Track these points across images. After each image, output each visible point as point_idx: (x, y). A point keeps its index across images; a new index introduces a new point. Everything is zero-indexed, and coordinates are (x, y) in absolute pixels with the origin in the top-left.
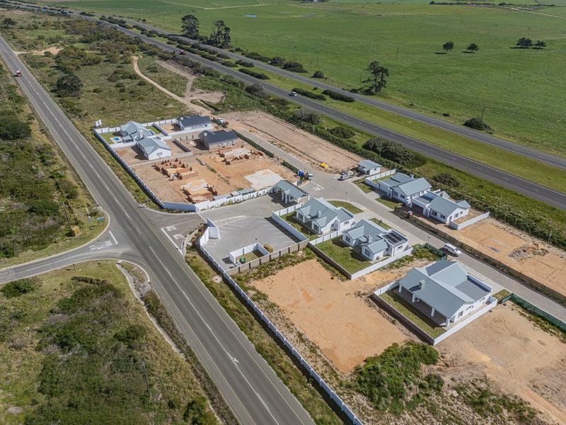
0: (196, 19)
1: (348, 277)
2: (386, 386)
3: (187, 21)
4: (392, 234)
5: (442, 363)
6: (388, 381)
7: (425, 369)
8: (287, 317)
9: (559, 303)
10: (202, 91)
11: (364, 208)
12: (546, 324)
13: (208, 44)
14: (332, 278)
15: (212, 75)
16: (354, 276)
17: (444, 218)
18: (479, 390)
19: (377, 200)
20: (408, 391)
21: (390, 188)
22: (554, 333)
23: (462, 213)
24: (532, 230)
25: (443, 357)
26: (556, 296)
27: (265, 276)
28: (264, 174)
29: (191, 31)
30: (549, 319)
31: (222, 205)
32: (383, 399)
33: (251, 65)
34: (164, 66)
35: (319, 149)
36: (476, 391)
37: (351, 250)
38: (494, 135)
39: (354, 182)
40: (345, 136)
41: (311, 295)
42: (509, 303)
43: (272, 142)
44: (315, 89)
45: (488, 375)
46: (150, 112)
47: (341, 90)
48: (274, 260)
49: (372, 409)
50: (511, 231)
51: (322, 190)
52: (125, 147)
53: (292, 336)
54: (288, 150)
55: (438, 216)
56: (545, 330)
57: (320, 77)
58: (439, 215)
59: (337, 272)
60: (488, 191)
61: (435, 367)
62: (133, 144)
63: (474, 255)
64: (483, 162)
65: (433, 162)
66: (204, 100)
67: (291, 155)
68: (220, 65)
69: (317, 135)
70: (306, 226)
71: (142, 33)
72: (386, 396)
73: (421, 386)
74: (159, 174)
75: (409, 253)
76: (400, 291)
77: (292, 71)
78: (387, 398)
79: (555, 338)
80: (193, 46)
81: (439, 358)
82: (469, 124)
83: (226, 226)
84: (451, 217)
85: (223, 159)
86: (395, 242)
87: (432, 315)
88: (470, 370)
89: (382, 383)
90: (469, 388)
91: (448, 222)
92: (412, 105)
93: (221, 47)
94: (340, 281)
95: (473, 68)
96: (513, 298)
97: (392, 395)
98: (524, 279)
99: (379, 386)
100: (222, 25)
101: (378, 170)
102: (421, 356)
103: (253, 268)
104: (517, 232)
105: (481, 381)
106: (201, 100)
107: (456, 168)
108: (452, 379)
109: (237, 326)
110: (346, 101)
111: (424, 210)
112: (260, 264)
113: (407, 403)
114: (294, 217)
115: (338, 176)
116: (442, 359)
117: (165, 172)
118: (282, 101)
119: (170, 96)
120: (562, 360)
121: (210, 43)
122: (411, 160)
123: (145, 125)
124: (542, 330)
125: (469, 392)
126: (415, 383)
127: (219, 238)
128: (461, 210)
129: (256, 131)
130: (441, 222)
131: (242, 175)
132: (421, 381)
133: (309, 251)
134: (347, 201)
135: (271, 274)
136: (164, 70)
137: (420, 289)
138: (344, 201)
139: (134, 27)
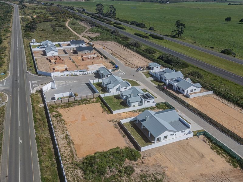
0: (103, 5)
1: (111, 113)
2: (96, 167)
3: (98, 6)
4: (146, 95)
5: (140, 161)
6: (98, 164)
7: (127, 162)
8: (66, 127)
9: (236, 141)
10: (90, 32)
11: (142, 84)
12: (221, 151)
13: (106, 16)
14: (103, 112)
15: (99, 27)
16: (115, 112)
17: (183, 91)
18: (156, 179)
19: (151, 81)
20: (108, 172)
21: (160, 75)
22: (224, 156)
23: (195, 89)
24: (236, 102)
25: (143, 158)
26: (235, 137)
27: (68, 107)
28: (98, 65)
29: (100, 11)
30: (224, 148)
31: (67, 75)
32: (91, 173)
33: (120, 24)
34: (79, 23)
35: (133, 58)
36: (153, 179)
37: (122, 101)
38: (236, 57)
39: (143, 72)
40: (150, 53)
41: (86, 118)
42: (202, 137)
43: (111, 54)
44: (146, 34)
45: (166, 172)
46: (60, 39)
47: (159, 35)
48: (77, 101)
49: (82, 178)
50: (223, 102)
51: (124, 75)
52: (40, 51)
53: (62, 136)
54: (117, 57)
55: (181, 91)
56: (219, 154)
57: (152, 30)
58: (181, 89)
59: (107, 109)
60: (218, 82)
61: (135, 163)
62: (44, 49)
63: (193, 111)
64: (222, 68)
65: (193, 67)
66: (89, 36)
67: (117, 59)
68: (105, 24)
69: (136, 52)
70: (104, 88)
71: (78, 12)
72: (93, 172)
73: (120, 171)
74: (47, 61)
75: (153, 105)
76: (137, 123)
77: (139, 27)
78: (94, 173)
79: (223, 159)
80: (98, 17)
81: (140, 159)
82: (223, 52)
83: (63, 84)
84: (187, 91)
85: (82, 58)
86: (146, 98)
87: (149, 136)
88: (157, 168)
89: (94, 165)
90: (149, 177)
91: (185, 94)
92: (195, 43)
93: (110, 18)
94: (106, 114)
95: (239, 30)
96: (205, 134)
97: (98, 173)
98: (218, 126)
99: (92, 166)
100: (113, 7)
101: (159, 67)
102: (128, 155)
103: (63, 103)
104: (227, 102)
105: (160, 174)
106: (88, 36)
107: (204, 70)
108: (142, 171)
109: (34, 126)
110: (159, 39)
111: (174, 87)
112: (69, 102)
113: (105, 179)
114: (101, 84)
115: (136, 69)
116: (142, 159)
117: (50, 61)
118: (126, 37)
119: (74, 34)
120: (222, 172)
121: (107, 16)
122: (180, 64)
123: (55, 43)
124: (216, 154)
125: (149, 179)
126: (117, 169)
127: (56, 89)
128: (195, 88)
129: (106, 48)
130: (181, 93)
131: (86, 65)
132: (121, 168)
133: (99, 99)
134: (134, 80)
135: (72, 107)
136: (78, 24)
137: (146, 121)
138: (132, 80)
139: (77, 10)
